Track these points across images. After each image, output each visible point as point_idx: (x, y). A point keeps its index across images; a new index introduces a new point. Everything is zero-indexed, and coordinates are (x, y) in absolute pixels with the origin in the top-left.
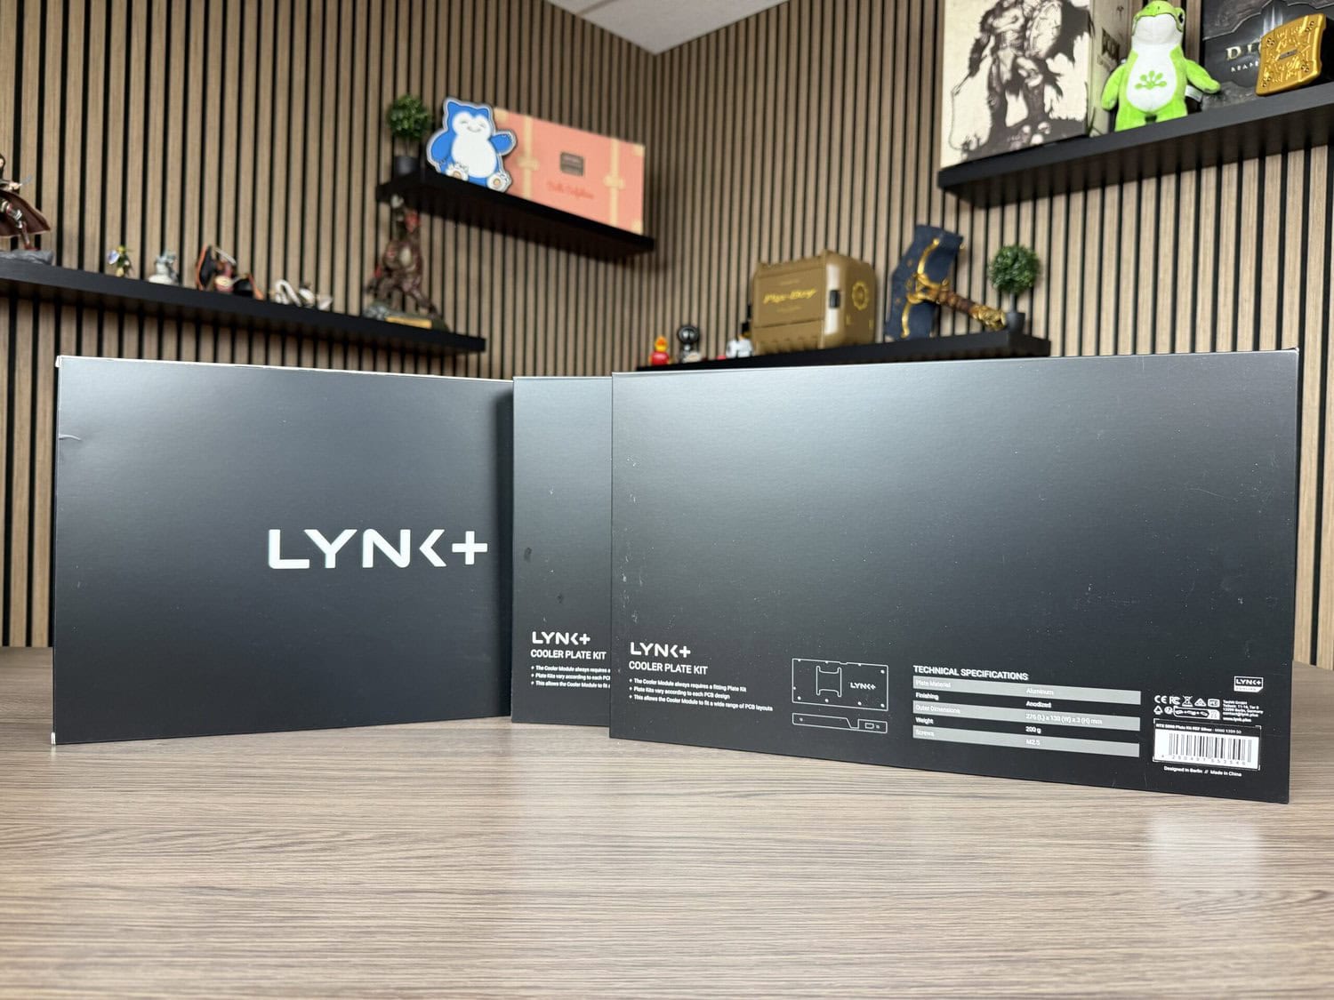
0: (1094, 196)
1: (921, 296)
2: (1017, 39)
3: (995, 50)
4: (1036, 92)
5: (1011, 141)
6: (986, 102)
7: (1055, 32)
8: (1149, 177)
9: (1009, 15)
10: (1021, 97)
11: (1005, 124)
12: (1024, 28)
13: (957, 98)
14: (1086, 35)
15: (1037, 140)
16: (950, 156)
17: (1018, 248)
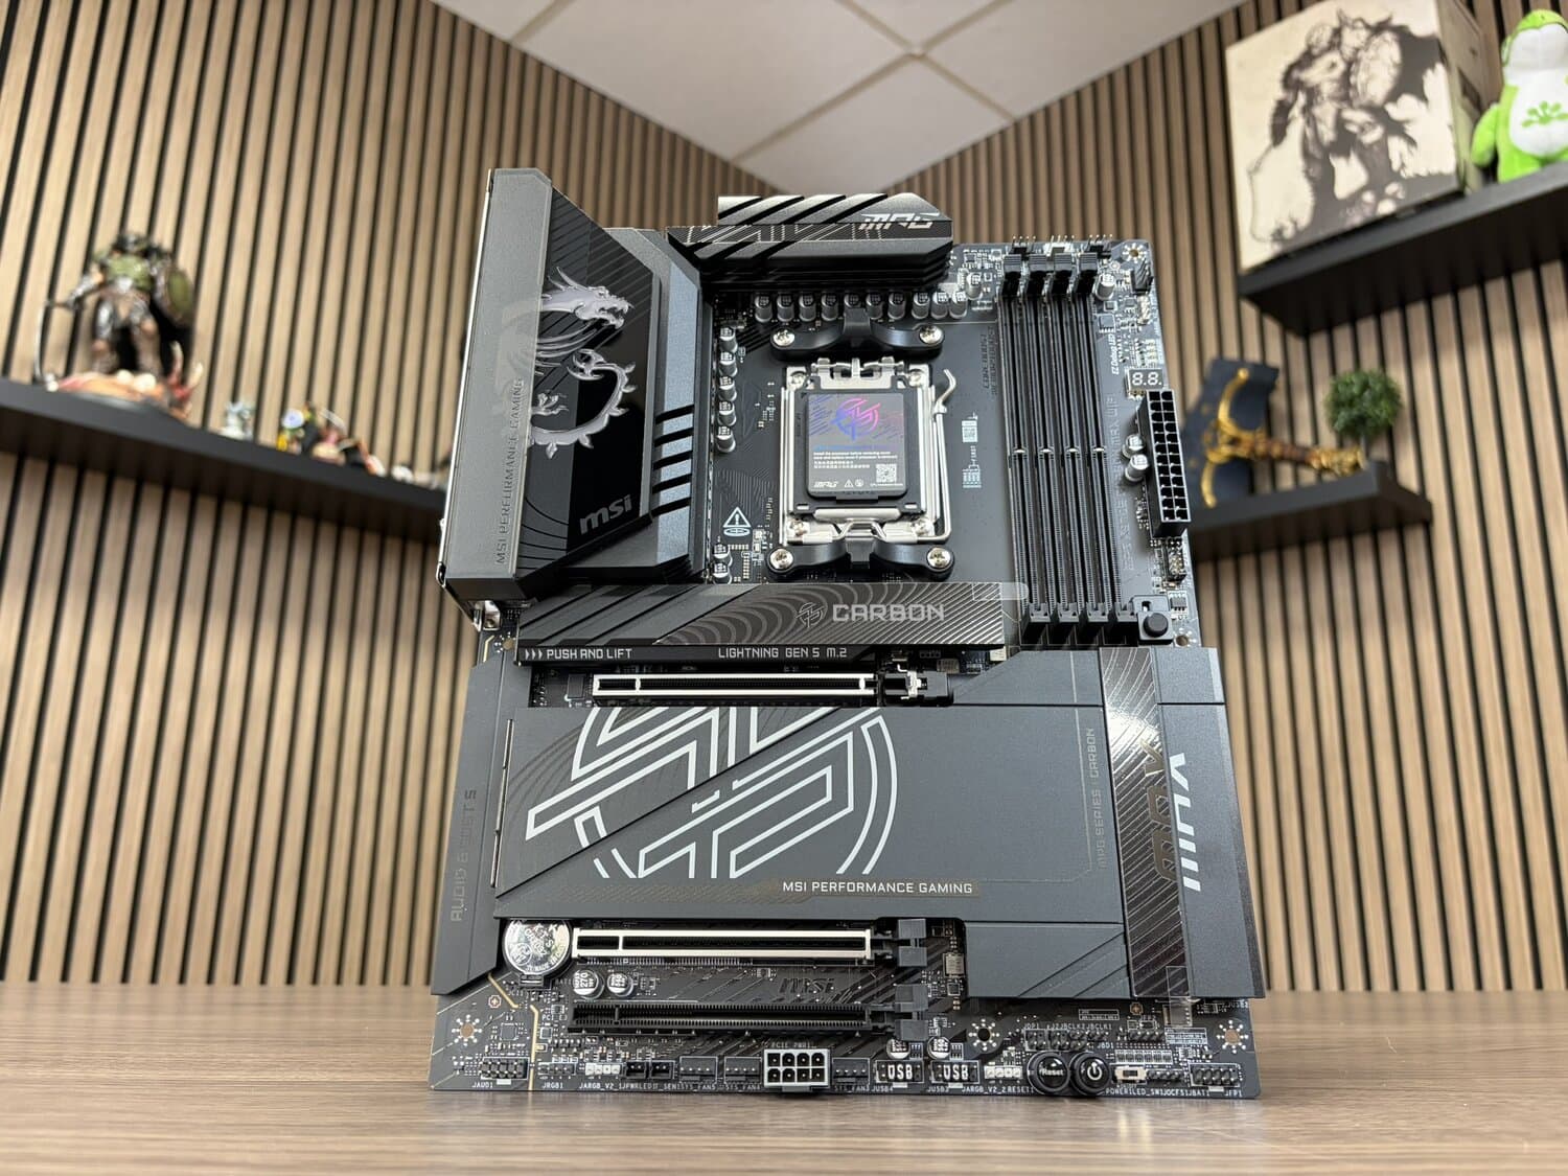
1: (1225, 451)
2: (1339, 89)
3: (1307, 110)
4: (1376, 148)
5: (1344, 220)
6: (1303, 175)
7: (1394, 72)
9: (1321, 64)
10: (1354, 158)
11: (1334, 195)
12: (1347, 74)
13: (1259, 178)
14: (1440, 67)
15: (1386, 208)
16: (1255, 251)
17: (1365, 375)
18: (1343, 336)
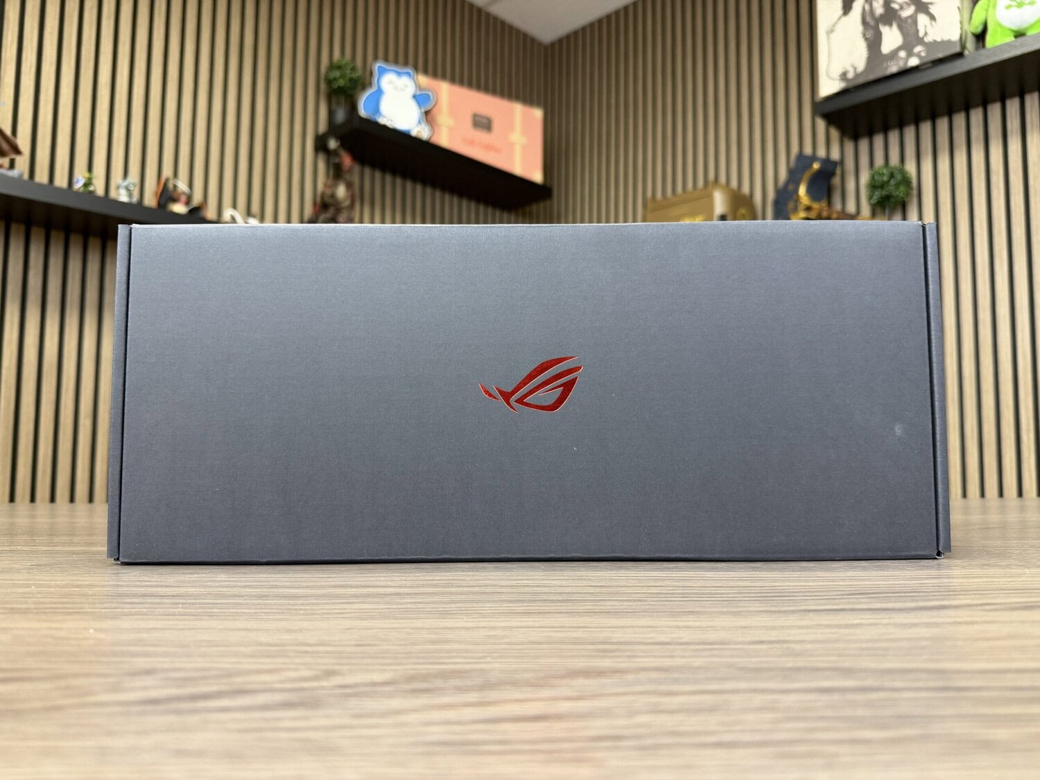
0: (959, 119)
1: (802, 215)
4: (909, 21)
5: (886, 68)
6: (861, 36)
8: (1012, 96)
10: (895, 27)
11: (880, 51)
13: (832, 36)
15: (914, 62)
16: (828, 86)
17: (892, 168)
18: (879, 140)
